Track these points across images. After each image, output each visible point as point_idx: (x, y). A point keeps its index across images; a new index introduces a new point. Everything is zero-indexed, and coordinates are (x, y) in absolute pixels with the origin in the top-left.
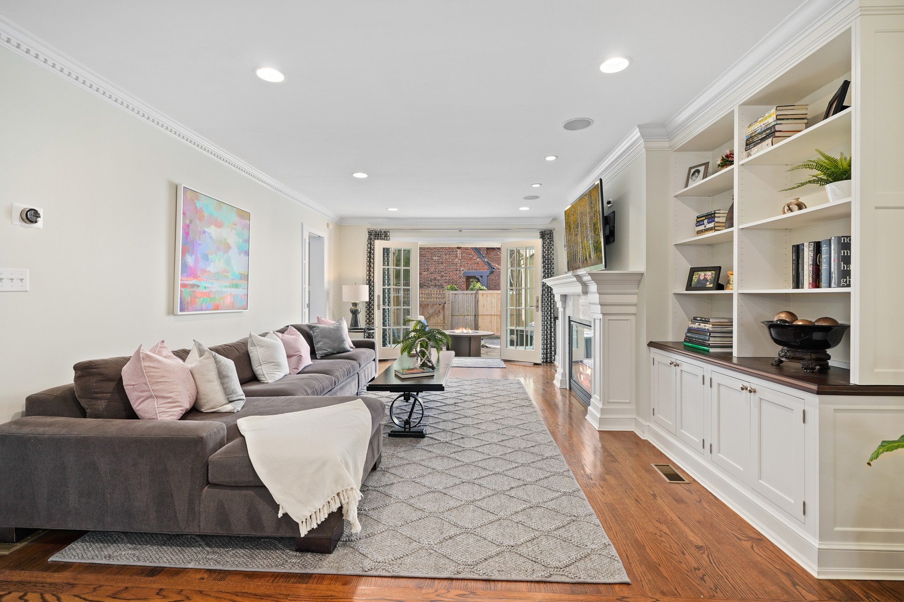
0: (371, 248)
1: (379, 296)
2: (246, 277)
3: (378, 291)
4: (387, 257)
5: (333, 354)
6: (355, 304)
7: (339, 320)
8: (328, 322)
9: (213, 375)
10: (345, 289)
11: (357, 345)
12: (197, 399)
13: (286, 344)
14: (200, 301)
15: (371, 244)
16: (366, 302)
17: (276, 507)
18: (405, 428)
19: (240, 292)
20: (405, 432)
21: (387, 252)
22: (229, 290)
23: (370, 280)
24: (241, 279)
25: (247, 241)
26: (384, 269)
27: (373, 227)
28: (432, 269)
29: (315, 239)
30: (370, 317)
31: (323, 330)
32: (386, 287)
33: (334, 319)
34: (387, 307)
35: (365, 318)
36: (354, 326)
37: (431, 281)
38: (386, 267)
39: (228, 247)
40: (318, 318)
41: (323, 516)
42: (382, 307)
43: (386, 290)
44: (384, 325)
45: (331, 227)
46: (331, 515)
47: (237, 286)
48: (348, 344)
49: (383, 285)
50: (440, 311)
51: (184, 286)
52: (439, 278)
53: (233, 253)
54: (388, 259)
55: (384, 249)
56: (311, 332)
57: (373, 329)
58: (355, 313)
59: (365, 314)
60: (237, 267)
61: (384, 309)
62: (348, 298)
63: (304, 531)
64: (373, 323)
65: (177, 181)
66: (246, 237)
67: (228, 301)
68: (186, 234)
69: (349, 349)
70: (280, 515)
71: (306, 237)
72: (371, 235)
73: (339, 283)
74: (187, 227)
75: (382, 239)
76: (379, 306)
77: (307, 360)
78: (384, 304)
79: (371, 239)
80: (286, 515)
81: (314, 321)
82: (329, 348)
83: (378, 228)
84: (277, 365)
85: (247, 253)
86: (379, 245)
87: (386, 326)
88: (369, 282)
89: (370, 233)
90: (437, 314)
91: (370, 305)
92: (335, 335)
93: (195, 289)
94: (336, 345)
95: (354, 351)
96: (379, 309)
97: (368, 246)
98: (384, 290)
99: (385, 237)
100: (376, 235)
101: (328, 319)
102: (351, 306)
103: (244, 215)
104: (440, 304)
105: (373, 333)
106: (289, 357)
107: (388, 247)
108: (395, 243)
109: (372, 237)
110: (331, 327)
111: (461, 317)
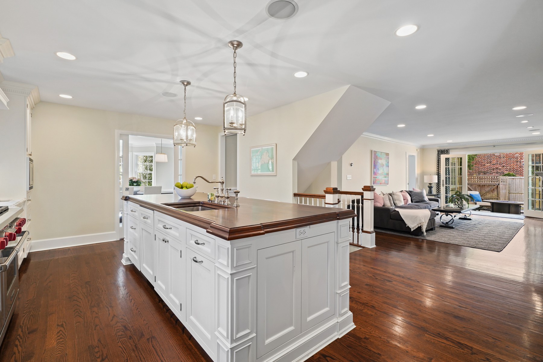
0: (439, 158)
1: (443, 181)
2: (388, 174)
3: (443, 177)
4: (448, 162)
5: (419, 202)
6: (430, 184)
7: (422, 190)
8: (417, 190)
9: (388, 199)
10: (425, 177)
11: (430, 200)
12: (384, 203)
13: (403, 196)
14: (377, 181)
15: (439, 156)
16: (437, 183)
17: (406, 225)
18: (446, 225)
19: (386, 179)
20: (446, 226)
21: (448, 160)
22: (383, 178)
23: (439, 173)
24: (387, 175)
25: (388, 163)
26: (446, 168)
27: (439, 148)
28: (495, 162)
29: (412, 157)
30: (439, 190)
31: (415, 193)
32: (448, 176)
33: (420, 189)
34: (448, 185)
35: (436, 190)
36: (430, 193)
37: (494, 170)
38: (448, 167)
39: (383, 165)
40: (413, 189)
41: (417, 227)
42: (445, 185)
43: (448, 178)
44: (446, 193)
45: (418, 150)
46: (419, 227)
47: (386, 177)
48: (426, 198)
49: (446, 175)
50: (495, 189)
51: (374, 177)
52: (501, 168)
53: (385, 167)
54: (448, 163)
55: (446, 158)
56: (411, 193)
57: (440, 195)
58: (430, 188)
59: (436, 188)
60: (386, 172)
61: (446, 186)
62: (427, 180)
63: (412, 230)
64: (440, 193)
65: (372, 149)
66: (388, 161)
67: (383, 182)
68: (374, 163)
69: (426, 200)
70: (407, 226)
71: (407, 157)
72: (439, 152)
73: (423, 174)
74: (374, 161)
75: (445, 154)
76: (443, 185)
77: (410, 202)
78: (446, 184)
79: (439, 154)
80: (408, 226)
81: (411, 190)
82: (418, 199)
83: (443, 149)
84: (401, 201)
85: (388, 167)
86: (443, 157)
87: (447, 194)
88: (438, 174)
89: (438, 151)
90: (492, 191)
91: (438, 184)
92: (420, 195)
93: (376, 178)
94: (421, 198)
95: (428, 201)
96: (443, 186)
97: (437, 157)
98: (446, 178)
99: (446, 152)
100: (441, 152)
101: (417, 189)
102: (428, 184)
103: (387, 154)
104: (494, 185)
105: (440, 197)
106: (404, 200)
107: (448, 157)
108: (452, 155)
109: (440, 153)
110: (419, 192)
111: (518, 194)
